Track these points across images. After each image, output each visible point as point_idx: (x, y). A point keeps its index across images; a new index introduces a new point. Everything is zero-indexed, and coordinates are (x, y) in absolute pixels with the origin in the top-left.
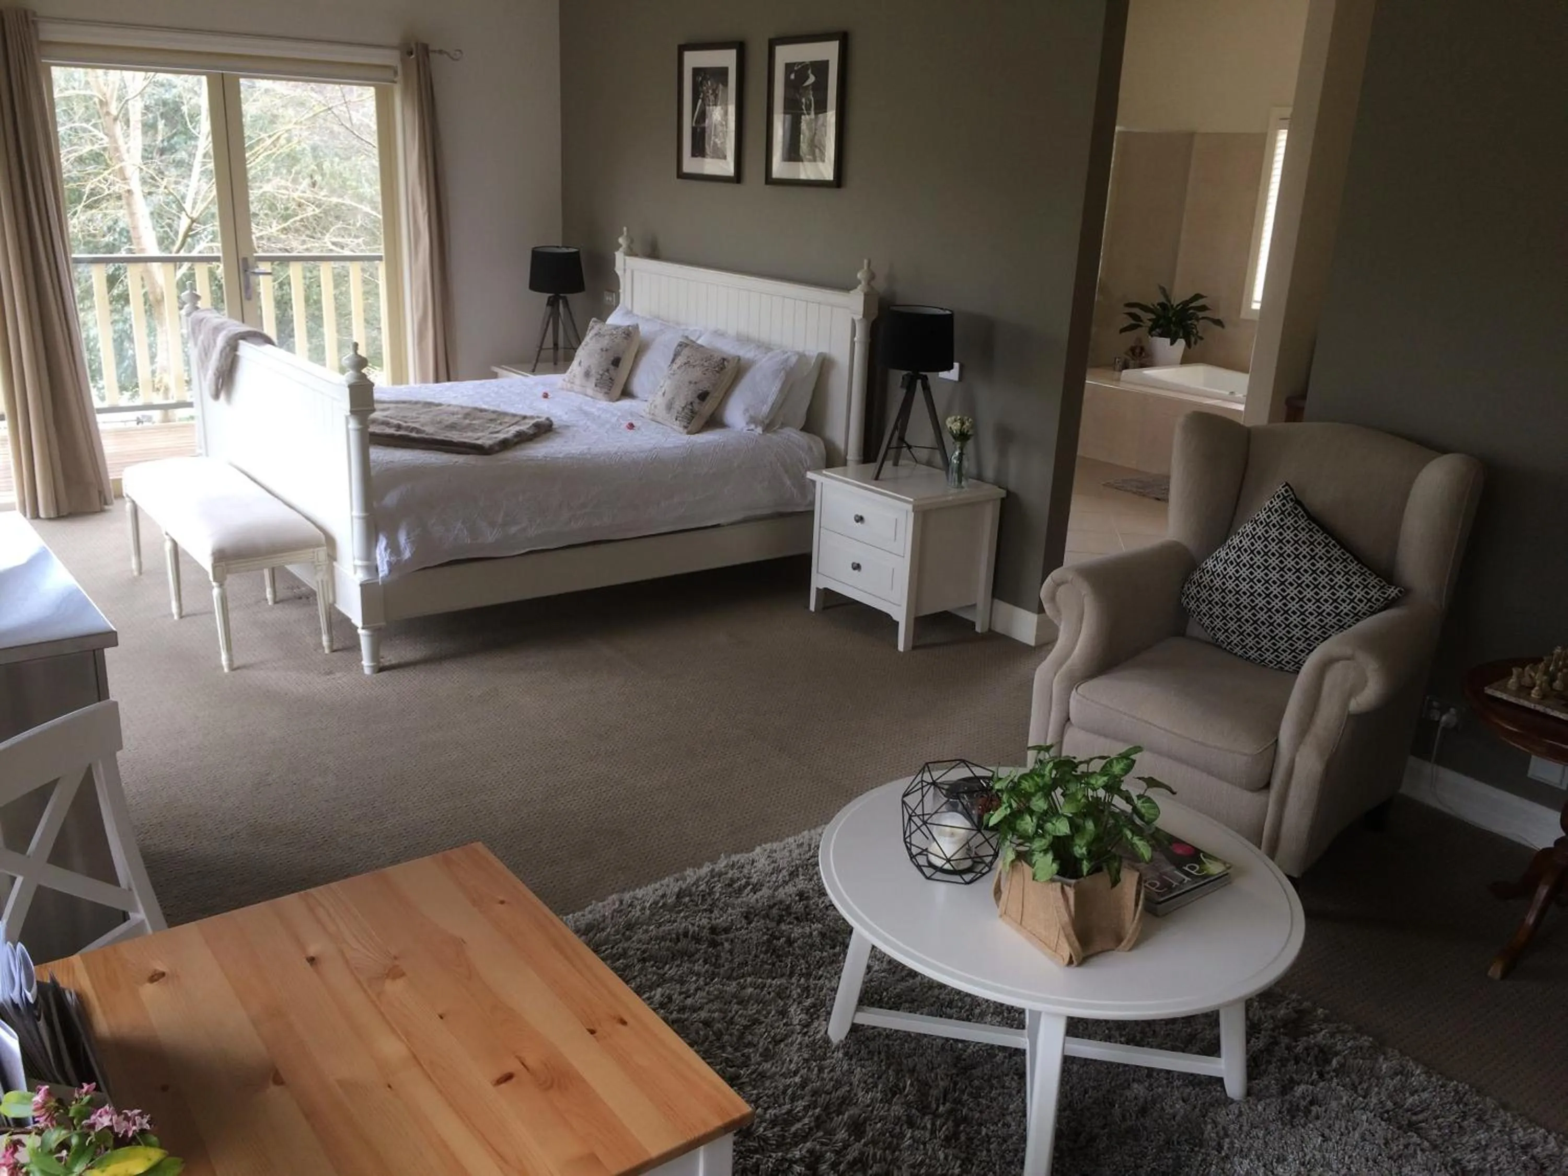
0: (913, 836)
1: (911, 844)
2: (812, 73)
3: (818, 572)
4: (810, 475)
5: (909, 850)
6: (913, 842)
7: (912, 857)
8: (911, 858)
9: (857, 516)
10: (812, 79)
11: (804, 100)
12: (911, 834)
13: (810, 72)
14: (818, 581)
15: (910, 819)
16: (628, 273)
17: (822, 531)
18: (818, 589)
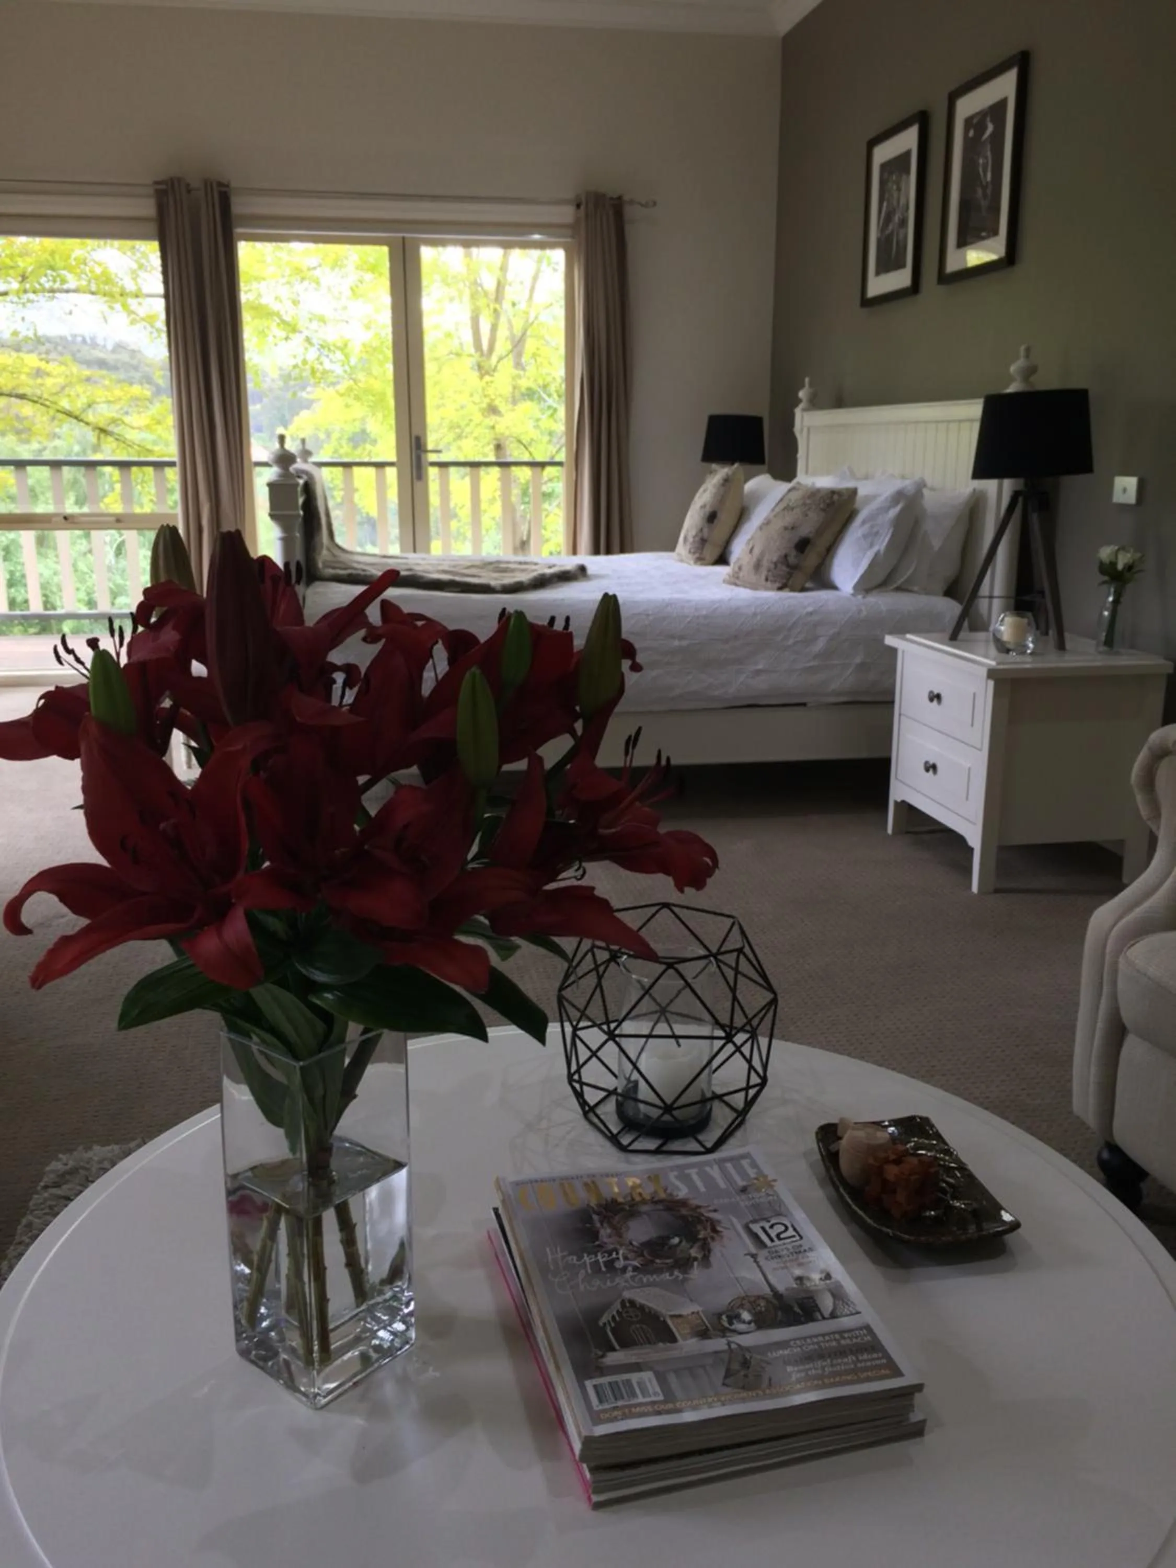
0: (583, 1070)
1: (582, 1084)
2: (992, 121)
3: (896, 778)
4: (890, 640)
5: (579, 1095)
6: (584, 1080)
7: (588, 1110)
8: (585, 1114)
9: (931, 692)
10: (990, 128)
11: (981, 161)
12: (580, 1067)
13: (988, 119)
14: (898, 792)
15: (574, 1035)
16: (805, 430)
17: (902, 717)
18: (896, 802)
